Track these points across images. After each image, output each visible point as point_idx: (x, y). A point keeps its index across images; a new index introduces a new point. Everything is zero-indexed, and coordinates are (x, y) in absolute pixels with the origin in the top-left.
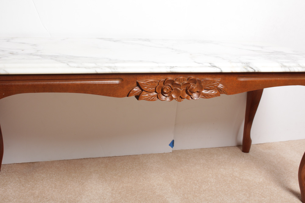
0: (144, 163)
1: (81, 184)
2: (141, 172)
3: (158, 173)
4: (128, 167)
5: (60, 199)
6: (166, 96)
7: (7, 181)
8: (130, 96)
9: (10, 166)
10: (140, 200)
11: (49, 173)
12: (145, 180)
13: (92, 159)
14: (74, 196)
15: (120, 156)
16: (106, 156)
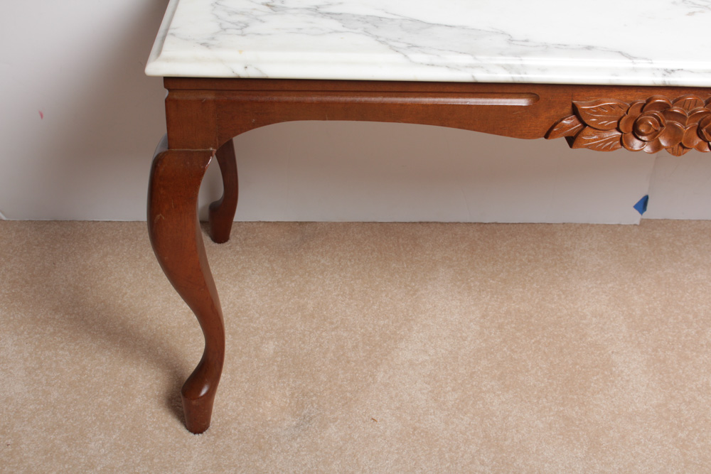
0: (567, 248)
1: (411, 293)
2: (557, 275)
3: (599, 282)
4: (526, 256)
5: (361, 328)
6: (644, 141)
7: (243, 268)
8: (553, 137)
9: (252, 226)
10: (546, 350)
11: (338, 255)
12: (563, 297)
13: (438, 225)
14: (393, 323)
15: (508, 224)
16: (473, 221)
